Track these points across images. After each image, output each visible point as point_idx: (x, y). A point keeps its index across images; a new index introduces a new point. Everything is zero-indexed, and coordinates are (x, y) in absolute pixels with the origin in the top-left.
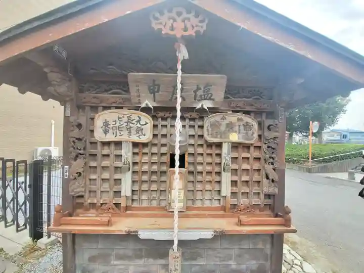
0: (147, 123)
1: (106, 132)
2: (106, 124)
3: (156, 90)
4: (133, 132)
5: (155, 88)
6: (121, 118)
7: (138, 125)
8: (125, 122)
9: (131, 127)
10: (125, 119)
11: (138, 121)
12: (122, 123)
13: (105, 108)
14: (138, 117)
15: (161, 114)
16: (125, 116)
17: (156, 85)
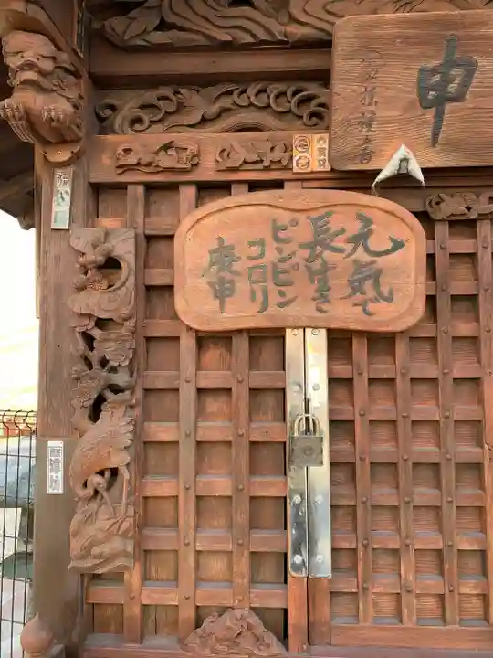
0: (398, 245)
1: (222, 291)
2: (223, 254)
3: (452, 88)
4: (339, 284)
5: (447, 81)
6: (284, 229)
7: (361, 255)
8: (302, 246)
9: (326, 268)
10: (304, 232)
11: (360, 239)
12: (287, 249)
13: (209, 189)
14: (360, 217)
15: (453, 205)
16: (302, 217)
17: (457, 65)
